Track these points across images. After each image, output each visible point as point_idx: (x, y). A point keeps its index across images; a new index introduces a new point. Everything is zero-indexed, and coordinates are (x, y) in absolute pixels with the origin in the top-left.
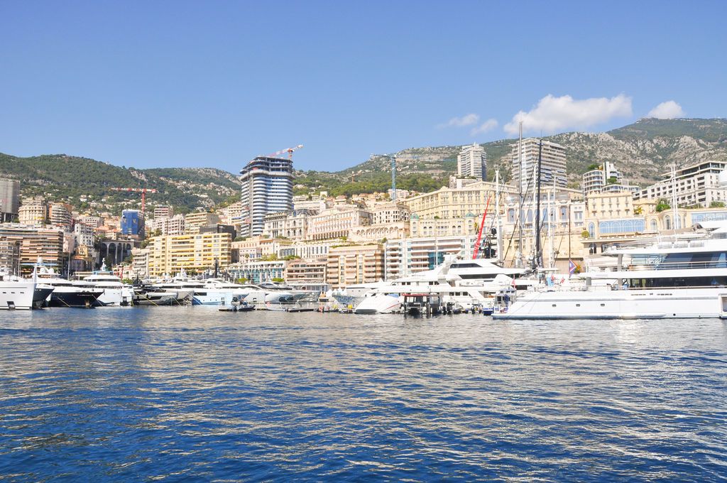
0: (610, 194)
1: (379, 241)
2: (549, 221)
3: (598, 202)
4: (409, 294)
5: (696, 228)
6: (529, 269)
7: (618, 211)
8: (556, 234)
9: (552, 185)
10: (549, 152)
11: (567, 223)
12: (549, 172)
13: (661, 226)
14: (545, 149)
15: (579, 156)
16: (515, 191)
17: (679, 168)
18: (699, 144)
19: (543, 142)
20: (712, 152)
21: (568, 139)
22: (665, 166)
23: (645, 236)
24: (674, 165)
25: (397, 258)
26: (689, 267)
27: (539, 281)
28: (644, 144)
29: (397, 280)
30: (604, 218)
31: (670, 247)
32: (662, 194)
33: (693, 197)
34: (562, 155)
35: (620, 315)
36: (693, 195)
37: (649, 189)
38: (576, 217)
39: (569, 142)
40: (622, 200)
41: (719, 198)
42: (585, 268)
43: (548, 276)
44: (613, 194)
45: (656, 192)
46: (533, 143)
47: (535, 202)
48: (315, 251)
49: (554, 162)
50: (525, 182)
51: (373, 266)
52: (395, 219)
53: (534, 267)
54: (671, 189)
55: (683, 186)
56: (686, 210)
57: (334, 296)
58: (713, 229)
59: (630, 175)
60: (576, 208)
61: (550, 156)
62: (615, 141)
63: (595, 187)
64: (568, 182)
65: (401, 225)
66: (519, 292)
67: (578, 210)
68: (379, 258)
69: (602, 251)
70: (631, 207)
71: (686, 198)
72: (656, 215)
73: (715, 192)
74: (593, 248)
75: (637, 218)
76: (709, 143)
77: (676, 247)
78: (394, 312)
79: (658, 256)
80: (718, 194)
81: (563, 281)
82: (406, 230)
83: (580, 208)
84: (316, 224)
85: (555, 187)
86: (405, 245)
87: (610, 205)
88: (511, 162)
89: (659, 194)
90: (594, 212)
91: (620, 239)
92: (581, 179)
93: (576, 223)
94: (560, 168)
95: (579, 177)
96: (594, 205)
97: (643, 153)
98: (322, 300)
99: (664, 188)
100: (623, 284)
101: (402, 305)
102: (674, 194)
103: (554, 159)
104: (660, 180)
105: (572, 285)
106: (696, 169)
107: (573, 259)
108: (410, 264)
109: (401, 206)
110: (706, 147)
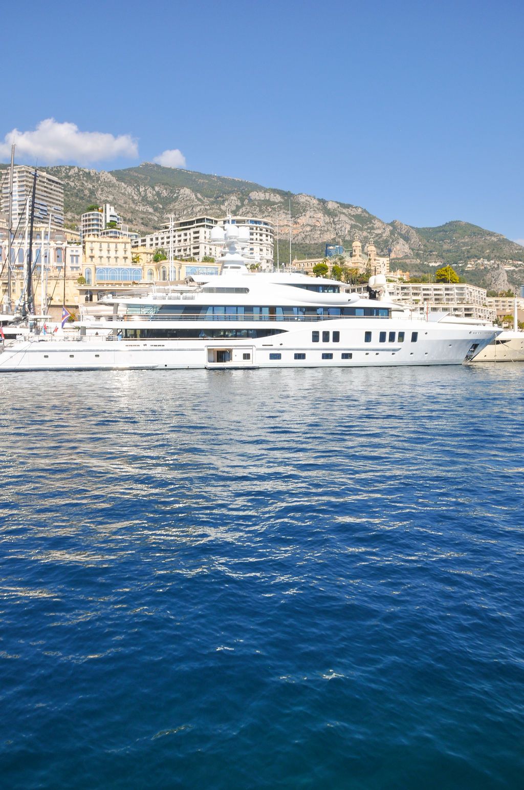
0: (109, 240)
2: (43, 264)
3: (96, 246)
5: (189, 281)
6: (18, 315)
7: (116, 258)
8: (50, 278)
9: (47, 223)
10: (46, 185)
11: (62, 267)
12: (45, 208)
13: (157, 278)
14: (40, 181)
15: (79, 194)
16: (5, 226)
17: (178, 220)
18: (197, 197)
19: (39, 173)
20: (208, 207)
21: (67, 173)
22: (165, 216)
23: (142, 286)
24: (173, 216)
26: (180, 319)
27: (29, 330)
28: (145, 190)
30: (102, 264)
31: (164, 298)
32: (160, 244)
33: (188, 250)
34: (60, 190)
35: (114, 366)
36: (188, 248)
37: (148, 238)
38: (72, 261)
40: (121, 247)
41: (211, 253)
42: (79, 317)
44: (112, 240)
45: (154, 242)
46: (26, 172)
47: (27, 241)
49: (51, 198)
50: (16, 216)
53: (25, 314)
54: (168, 240)
56: (181, 262)
58: (203, 284)
59: (130, 221)
60: (72, 251)
61: (47, 190)
63: (93, 230)
64: (66, 222)
67: (74, 253)
69: (98, 300)
70: (129, 255)
71: (182, 251)
72: (153, 266)
73: (208, 248)
74: (89, 295)
75: (134, 267)
76: (206, 199)
77: (170, 299)
79: (153, 306)
80: (211, 249)
83: (77, 251)
85: (50, 226)
87: (109, 251)
89: (157, 244)
90: (92, 257)
91: (117, 287)
92: (79, 220)
93: (72, 268)
94: (57, 204)
95: (77, 217)
96: (92, 250)
97: (144, 199)
99: (162, 238)
100: (118, 335)
102: (171, 245)
103: (51, 194)
104: (159, 229)
105: (66, 335)
106: (192, 223)
107: (67, 307)
110: (203, 202)
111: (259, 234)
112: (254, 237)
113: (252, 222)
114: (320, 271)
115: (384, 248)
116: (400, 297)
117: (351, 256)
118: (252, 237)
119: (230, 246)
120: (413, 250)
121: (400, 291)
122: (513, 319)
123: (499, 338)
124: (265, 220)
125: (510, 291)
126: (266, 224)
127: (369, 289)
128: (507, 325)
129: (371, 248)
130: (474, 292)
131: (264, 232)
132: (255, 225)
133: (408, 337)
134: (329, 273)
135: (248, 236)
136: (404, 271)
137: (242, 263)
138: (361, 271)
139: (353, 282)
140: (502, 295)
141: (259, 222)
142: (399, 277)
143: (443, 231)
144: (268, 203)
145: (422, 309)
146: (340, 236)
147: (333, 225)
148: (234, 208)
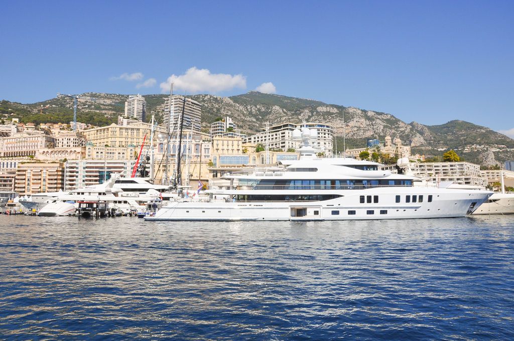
0: (228, 139)
1: (61, 160)
2: (187, 154)
3: (220, 143)
4: (83, 201)
5: (278, 164)
6: (171, 186)
7: (233, 150)
8: (192, 162)
9: (191, 129)
10: (190, 106)
11: (199, 156)
12: (189, 120)
13: (258, 162)
14: (187, 104)
15: (210, 111)
16: (165, 131)
17: (271, 126)
18: (283, 112)
19: (186, 99)
20: (290, 117)
21: (203, 99)
22: (263, 123)
23: (248, 167)
24: (268, 123)
25: (75, 174)
26: (273, 188)
27: (178, 195)
28: (251, 108)
29: (73, 191)
30: (224, 154)
31: (262, 175)
32: (260, 141)
33: (278, 144)
34: (199, 109)
35: (230, 219)
37: (252, 137)
38: (205, 152)
39: (204, 101)
40: (235, 143)
41: (292, 146)
42: (209, 187)
43: (185, 191)
44: (230, 139)
45: (257, 139)
46: (180, 99)
47: (178, 140)
48: (5, 166)
49: (193, 114)
50: (172, 125)
51: (55, 180)
52: (75, 145)
53: (175, 185)
54: (265, 138)
55: (272, 137)
56: (273, 152)
57: (20, 202)
58: (288, 166)
59: (242, 127)
60: (205, 146)
61: (190, 109)
62: (233, 104)
63: (218, 133)
64: (202, 128)
65: (79, 149)
66: (164, 202)
68: (60, 173)
69: (221, 176)
70: (240, 148)
71: (274, 145)
72: (256, 154)
73: (290, 143)
74: (215, 173)
75: (244, 155)
76: (289, 112)
77: (266, 175)
78: (70, 215)
79: (255, 180)
80: (292, 144)
81: (194, 195)
82: (82, 153)
83: (208, 146)
84: (7, 143)
85: (192, 131)
86: (82, 164)
87: (228, 145)
88: (163, 111)
89: (258, 141)
90: (217, 150)
91: (233, 168)
92: (210, 127)
93: (205, 156)
94: (197, 118)
95: (209, 125)
96: (217, 145)
97: (250, 113)
98: (9, 205)
99: (262, 137)
100: (233, 198)
101: (77, 210)
102: (267, 141)
103: (193, 111)
104: (260, 132)
105: (200, 198)
106: (280, 127)
107: (202, 180)
108: (84, 179)
109: (80, 135)
110: (287, 114)
111: (323, 134)
112: (320, 135)
113: (319, 125)
114: (364, 156)
115: (406, 140)
116: (419, 172)
117: (385, 146)
118: (319, 135)
119: (305, 141)
120: (426, 140)
121: (419, 168)
122: (500, 184)
123: (491, 198)
124: (327, 124)
125: (497, 165)
126: (328, 127)
127: (397, 167)
128: (496, 189)
129: (398, 141)
130: (471, 168)
131: (327, 132)
132: (320, 127)
133: (426, 199)
134: (370, 157)
135: (316, 135)
136: (421, 155)
137: (312, 152)
138: (392, 156)
139: (386, 163)
140: (491, 169)
141: (324, 126)
142: (418, 158)
143: (447, 127)
144: (329, 113)
145: (434, 179)
146: (376, 134)
147: (372, 127)
148: (307, 117)
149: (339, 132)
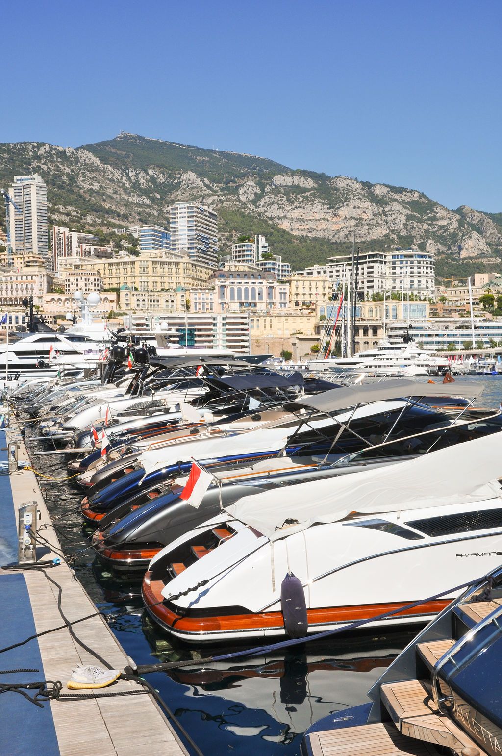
18: (205, 185)
20: (223, 198)
21: (35, 153)
28: (137, 175)
39: (38, 158)
76: (216, 185)
110: (214, 191)
115: (452, 244)
120: (490, 245)
144: (298, 190)
146: (393, 231)
147: (383, 217)
148: (252, 197)
149: (319, 228)
